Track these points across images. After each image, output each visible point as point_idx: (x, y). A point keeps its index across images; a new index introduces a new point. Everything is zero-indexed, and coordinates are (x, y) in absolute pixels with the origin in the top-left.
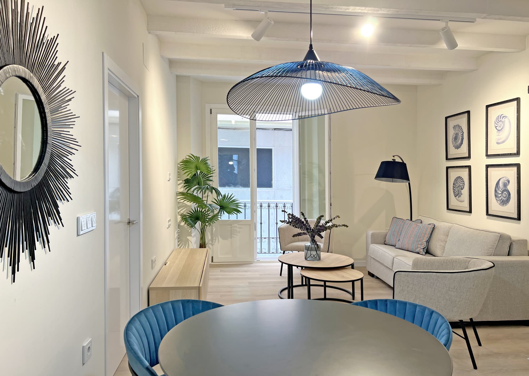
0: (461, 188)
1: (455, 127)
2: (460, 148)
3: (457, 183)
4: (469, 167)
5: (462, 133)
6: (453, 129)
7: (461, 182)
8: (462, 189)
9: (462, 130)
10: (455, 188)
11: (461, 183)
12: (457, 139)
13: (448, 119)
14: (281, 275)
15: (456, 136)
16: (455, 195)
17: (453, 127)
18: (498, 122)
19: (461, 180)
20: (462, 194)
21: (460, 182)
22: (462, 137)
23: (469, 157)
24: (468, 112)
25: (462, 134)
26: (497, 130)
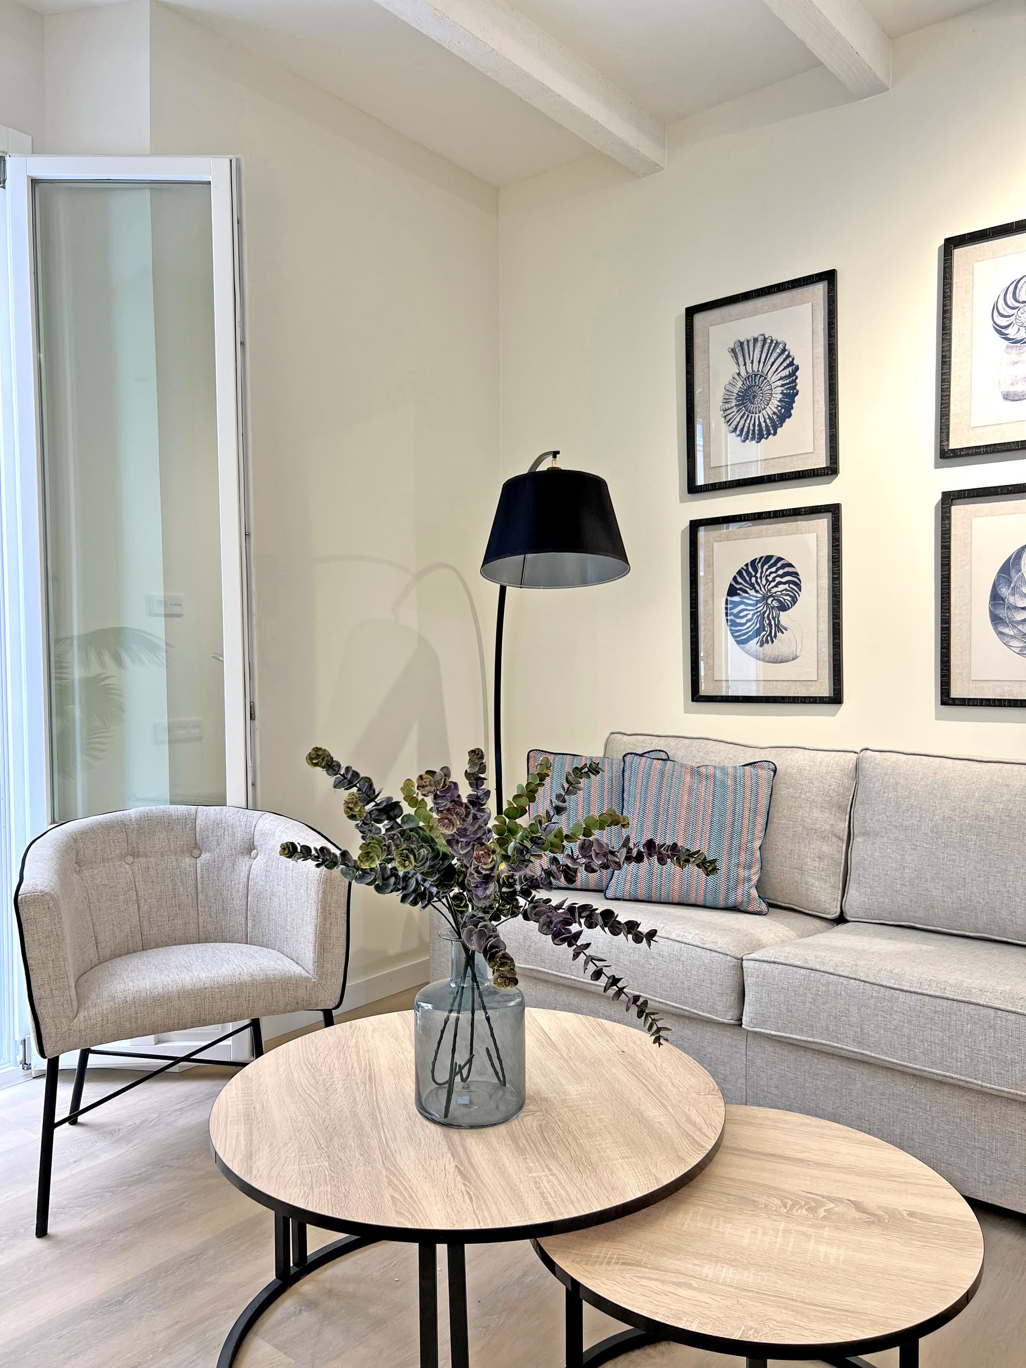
0: (775, 604)
1: (740, 350)
2: (775, 433)
3: (752, 585)
4: (834, 511)
5: (790, 369)
6: (729, 357)
7: (778, 579)
8: (783, 608)
9: (789, 356)
10: (742, 607)
11: (780, 583)
12: (754, 397)
13: (698, 318)
15: (749, 387)
16: (739, 636)
17: (733, 351)
18: (1017, 304)
19: (780, 572)
20: (780, 628)
21: (770, 579)
22: (787, 389)
23: (831, 470)
24: (829, 277)
25: (786, 372)
26: (1006, 342)
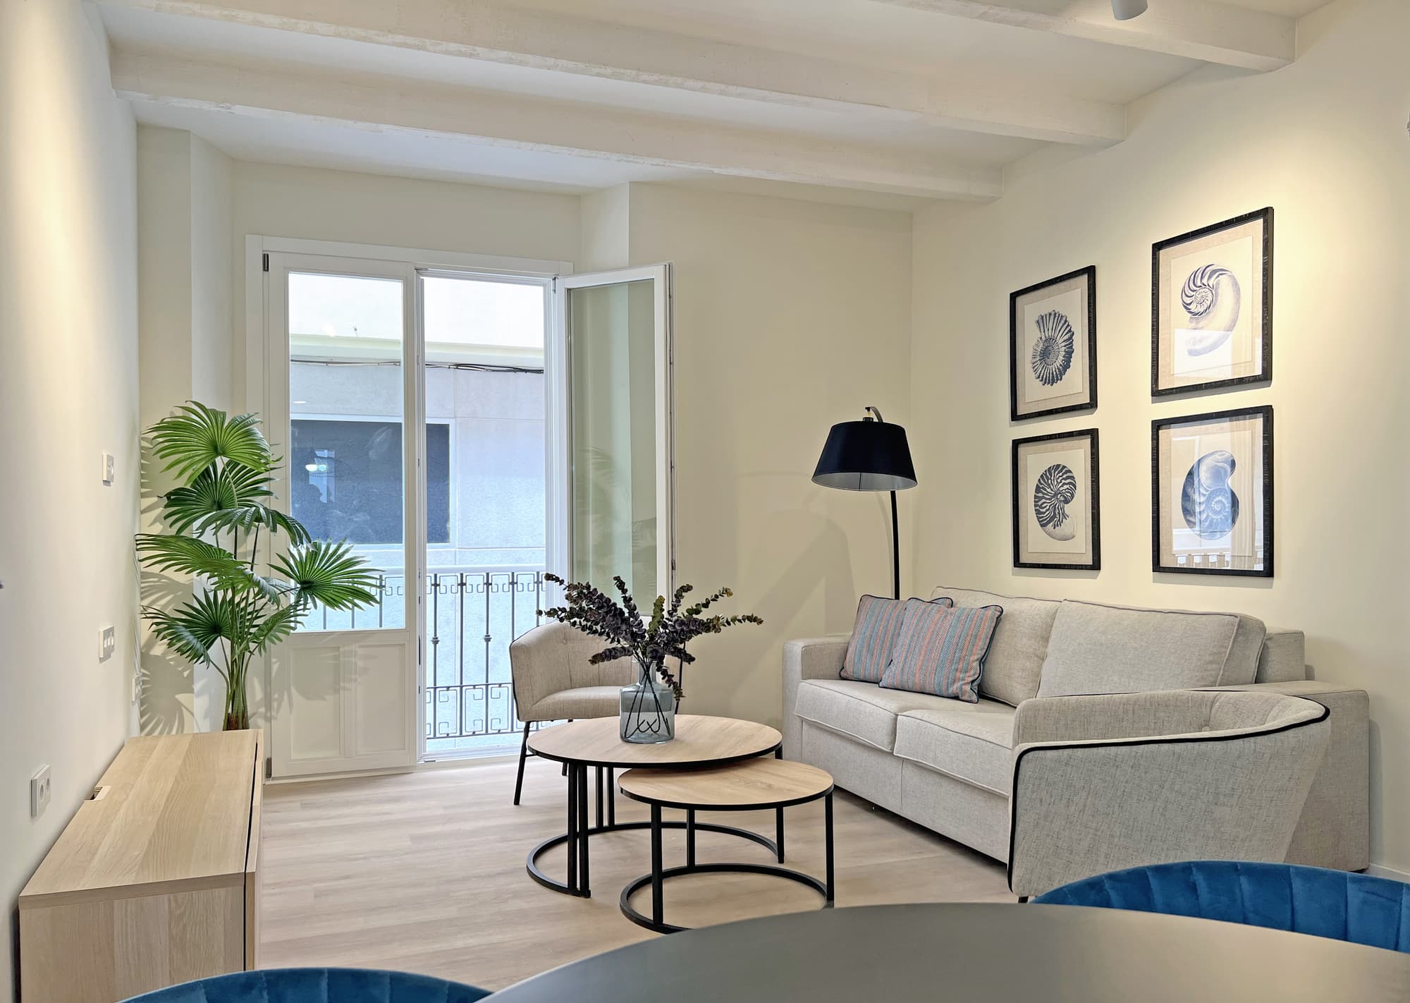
0: (1062, 499)
1: (1041, 321)
2: (1061, 379)
3: (1049, 485)
4: (1093, 434)
5: (1069, 334)
6: (1035, 325)
7: (1063, 481)
8: (1067, 501)
9: (1068, 325)
10: (1044, 500)
11: (1064, 484)
12: (1050, 354)
13: (1019, 300)
14: (517, 802)
15: (1047, 347)
16: (1042, 521)
17: (1038, 322)
18: (1195, 288)
19: (1065, 476)
20: (1065, 516)
21: (1059, 481)
22: (1067, 348)
23: (1092, 405)
24: (1090, 271)
25: (1067, 337)
26: (1190, 315)
